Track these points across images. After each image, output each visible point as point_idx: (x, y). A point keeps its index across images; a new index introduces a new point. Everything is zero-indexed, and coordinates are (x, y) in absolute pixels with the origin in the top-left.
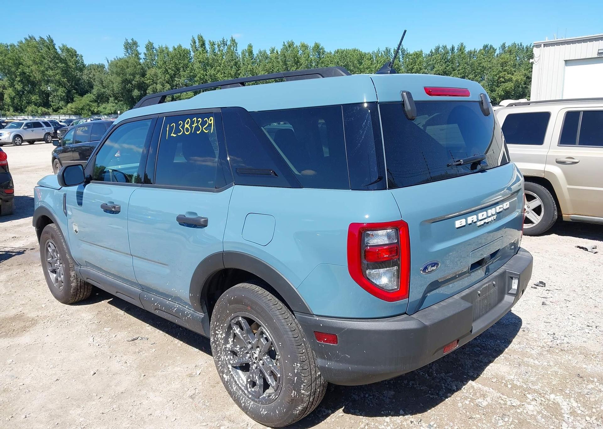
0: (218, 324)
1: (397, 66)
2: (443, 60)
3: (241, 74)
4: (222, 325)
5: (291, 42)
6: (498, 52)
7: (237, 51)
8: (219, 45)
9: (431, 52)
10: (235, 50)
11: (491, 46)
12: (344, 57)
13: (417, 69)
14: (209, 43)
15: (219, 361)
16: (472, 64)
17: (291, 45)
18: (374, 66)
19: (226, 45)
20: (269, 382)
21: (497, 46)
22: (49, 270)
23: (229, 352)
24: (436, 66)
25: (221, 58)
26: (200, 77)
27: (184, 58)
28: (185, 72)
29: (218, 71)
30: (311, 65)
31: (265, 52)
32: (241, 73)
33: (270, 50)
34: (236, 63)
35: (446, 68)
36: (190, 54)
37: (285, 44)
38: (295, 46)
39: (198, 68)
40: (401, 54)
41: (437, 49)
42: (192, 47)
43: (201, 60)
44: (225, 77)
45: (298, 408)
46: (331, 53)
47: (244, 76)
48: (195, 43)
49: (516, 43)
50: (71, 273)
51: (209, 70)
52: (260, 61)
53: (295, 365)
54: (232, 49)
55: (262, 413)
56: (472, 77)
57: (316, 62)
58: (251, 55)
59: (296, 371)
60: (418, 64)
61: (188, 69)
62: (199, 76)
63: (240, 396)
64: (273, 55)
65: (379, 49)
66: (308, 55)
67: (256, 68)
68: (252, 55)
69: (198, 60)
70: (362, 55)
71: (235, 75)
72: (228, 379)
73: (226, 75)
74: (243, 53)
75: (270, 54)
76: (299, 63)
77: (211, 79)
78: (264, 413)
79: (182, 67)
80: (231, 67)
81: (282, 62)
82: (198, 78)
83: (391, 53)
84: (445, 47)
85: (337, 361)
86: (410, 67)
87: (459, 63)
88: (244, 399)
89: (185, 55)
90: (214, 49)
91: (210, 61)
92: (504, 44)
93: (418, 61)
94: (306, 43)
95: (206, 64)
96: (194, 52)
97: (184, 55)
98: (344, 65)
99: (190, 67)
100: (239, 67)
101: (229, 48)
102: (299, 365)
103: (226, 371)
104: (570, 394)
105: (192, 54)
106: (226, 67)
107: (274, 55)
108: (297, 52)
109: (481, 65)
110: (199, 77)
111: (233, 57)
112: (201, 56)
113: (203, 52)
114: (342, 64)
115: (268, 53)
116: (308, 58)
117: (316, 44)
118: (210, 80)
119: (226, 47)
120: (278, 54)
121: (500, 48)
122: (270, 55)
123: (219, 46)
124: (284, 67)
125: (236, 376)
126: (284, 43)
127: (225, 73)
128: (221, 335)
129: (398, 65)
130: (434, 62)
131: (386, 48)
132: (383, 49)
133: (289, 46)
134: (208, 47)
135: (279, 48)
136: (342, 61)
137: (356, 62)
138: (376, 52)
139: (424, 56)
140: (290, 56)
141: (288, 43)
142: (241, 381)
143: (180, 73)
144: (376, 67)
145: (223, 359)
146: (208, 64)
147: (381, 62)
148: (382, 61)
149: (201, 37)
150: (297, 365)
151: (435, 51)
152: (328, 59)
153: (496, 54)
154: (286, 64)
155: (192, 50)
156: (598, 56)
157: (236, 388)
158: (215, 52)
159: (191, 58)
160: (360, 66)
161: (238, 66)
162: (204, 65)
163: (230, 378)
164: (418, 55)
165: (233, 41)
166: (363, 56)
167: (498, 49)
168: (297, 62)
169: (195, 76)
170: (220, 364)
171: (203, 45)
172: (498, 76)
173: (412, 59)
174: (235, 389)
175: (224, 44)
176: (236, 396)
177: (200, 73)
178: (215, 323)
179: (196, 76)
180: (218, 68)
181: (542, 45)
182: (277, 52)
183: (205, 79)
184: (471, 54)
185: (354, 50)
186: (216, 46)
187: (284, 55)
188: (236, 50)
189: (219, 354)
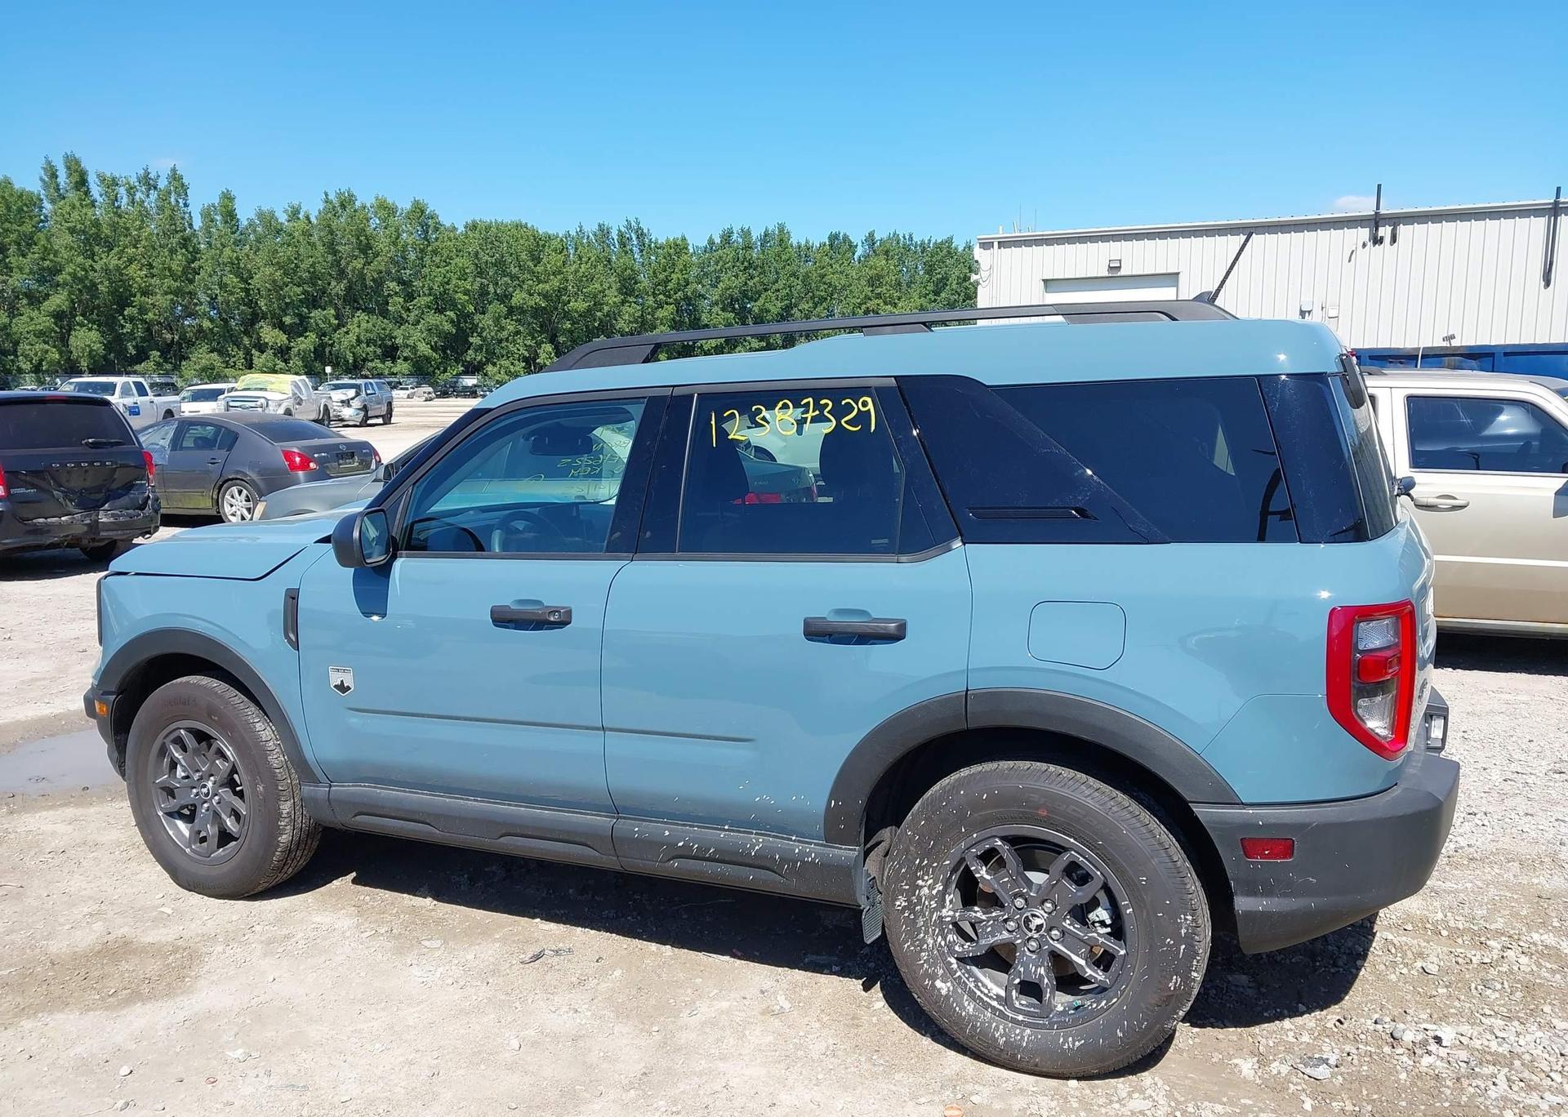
0: (926, 862)
1: (629, 271)
2: (738, 264)
3: (202, 272)
4: (935, 864)
5: (346, 195)
6: (859, 252)
7: (188, 206)
8: (131, 188)
9: (711, 242)
10: (181, 205)
11: (846, 237)
12: (492, 241)
13: (678, 283)
14: (97, 180)
15: (922, 950)
16: (807, 276)
17: (346, 202)
18: (573, 268)
19: (155, 188)
20: (1086, 973)
21: (857, 238)
22: (162, 809)
23: (951, 926)
24: (724, 277)
25: (138, 223)
26: (74, 276)
27: (21, 218)
28: (24, 256)
29: (131, 261)
30: (404, 258)
31: (272, 214)
32: (200, 267)
33: (286, 211)
34: (184, 240)
35: (746, 283)
36: (41, 208)
37: (330, 197)
38: (358, 204)
39: (66, 247)
40: (635, 243)
41: (727, 237)
42: (46, 186)
43: (75, 226)
44: (153, 276)
45: (1177, 1014)
46: (455, 229)
47: (211, 276)
48: (56, 178)
49: (897, 233)
50: (281, 807)
51: (103, 256)
52: (258, 240)
53: (1181, 919)
54: (172, 200)
55: (1066, 1047)
56: (806, 308)
57: (418, 250)
58: (232, 220)
59: (1183, 931)
60: (681, 271)
61: (36, 249)
62: (70, 269)
63: (987, 1022)
64: (295, 224)
65: (581, 227)
66: (397, 230)
67: (248, 256)
68: (233, 223)
69: (66, 224)
70: (540, 239)
71: (184, 272)
72: (949, 991)
73: (155, 271)
74: (207, 215)
75: (288, 221)
76: (371, 251)
77: (109, 279)
78: (1074, 1045)
79: (15, 242)
80: (172, 251)
81: (324, 246)
82: (68, 278)
83: (613, 239)
84: (746, 234)
85: (1285, 895)
86: (662, 277)
87: (777, 273)
88: (1001, 1027)
89: (25, 209)
90: (116, 197)
91: (106, 231)
92: (871, 235)
93: (681, 261)
94: (390, 201)
95: (92, 239)
96: (53, 202)
97: (20, 210)
98: (494, 261)
99: (43, 243)
100: (197, 253)
101: (164, 197)
102: (1189, 918)
103: (941, 972)
104: (1563, 927)
105: (48, 206)
106: (154, 249)
107: (301, 225)
108: (365, 221)
109: (826, 279)
110: (70, 274)
111: (175, 224)
112: (75, 215)
113: (81, 204)
114: (487, 257)
115: (283, 218)
116: (397, 239)
117: (416, 204)
118: (107, 283)
119: (154, 195)
120: (310, 222)
121: (863, 243)
122: (286, 223)
123: (131, 190)
124: (330, 258)
125: (971, 979)
126: (326, 195)
127: (151, 266)
128: (931, 888)
129: (632, 270)
130: (719, 267)
131: (600, 226)
132: (591, 228)
133: (343, 206)
134: (96, 190)
135: (313, 208)
136: (487, 252)
137: (524, 256)
138: (573, 233)
139: (691, 251)
140: (345, 230)
141: (339, 194)
142: (982, 989)
143: (7, 260)
144: (576, 271)
145: (931, 946)
146: (97, 238)
147: (589, 259)
148: (593, 259)
149: (78, 162)
150: (1186, 919)
151: (721, 241)
152: (449, 243)
153: (856, 257)
154: (335, 253)
155: (47, 196)
156: (1110, 275)
157: (972, 1006)
158: (119, 207)
159: (42, 217)
160: (535, 266)
161: (191, 250)
162: (87, 242)
163: (953, 986)
164: (679, 247)
165: (175, 177)
166: (541, 243)
167: (860, 244)
168: (365, 248)
169: (56, 270)
170: (925, 958)
171: (81, 182)
172: (863, 307)
173: (665, 258)
174: (971, 1010)
175: (148, 182)
176: (979, 1024)
177: (73, 265)
178: (917, 862)
179: (61, 271)
180: (131, 251)
181: (996, 244)
182: (308, 218)
183: (91, 280)
184: (805, 252)
185: (519, 226)
186: (122, 191)
187: (329, 226)
188: (186, 205)
189: (922, 935)
